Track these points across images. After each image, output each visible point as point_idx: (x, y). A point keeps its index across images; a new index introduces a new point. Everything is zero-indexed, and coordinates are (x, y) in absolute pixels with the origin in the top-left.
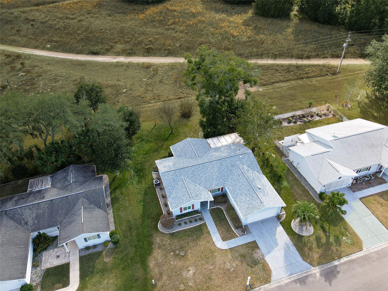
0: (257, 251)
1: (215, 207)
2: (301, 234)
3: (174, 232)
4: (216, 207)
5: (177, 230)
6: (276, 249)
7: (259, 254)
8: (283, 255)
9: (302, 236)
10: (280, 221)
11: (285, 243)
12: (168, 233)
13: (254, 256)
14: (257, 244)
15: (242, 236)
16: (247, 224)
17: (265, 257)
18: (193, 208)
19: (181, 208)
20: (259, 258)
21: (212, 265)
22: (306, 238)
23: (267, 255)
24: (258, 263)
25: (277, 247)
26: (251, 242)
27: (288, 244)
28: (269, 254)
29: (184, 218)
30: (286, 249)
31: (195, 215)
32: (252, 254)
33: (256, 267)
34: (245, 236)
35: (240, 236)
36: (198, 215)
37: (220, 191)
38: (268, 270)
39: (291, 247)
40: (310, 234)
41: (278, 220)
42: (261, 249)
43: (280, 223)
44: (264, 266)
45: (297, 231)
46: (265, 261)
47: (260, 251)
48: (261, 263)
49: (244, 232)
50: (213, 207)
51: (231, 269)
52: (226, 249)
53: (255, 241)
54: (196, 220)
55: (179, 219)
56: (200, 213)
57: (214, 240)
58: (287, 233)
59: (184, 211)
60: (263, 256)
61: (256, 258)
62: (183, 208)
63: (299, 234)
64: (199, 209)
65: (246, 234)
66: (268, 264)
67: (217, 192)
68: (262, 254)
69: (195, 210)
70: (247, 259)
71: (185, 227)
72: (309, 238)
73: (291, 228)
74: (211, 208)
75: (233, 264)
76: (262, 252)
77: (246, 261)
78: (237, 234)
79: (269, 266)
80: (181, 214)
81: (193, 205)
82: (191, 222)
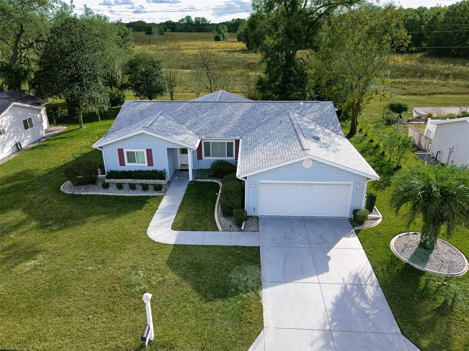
0: (250, 268)
1: (206, 180)
2: (416, 266)
3: (82, 194)
4: (209, 180)
5: (92, 193)
6: (314, 279)
7: (249, 276)
10: (356, 228)
11: (353, 273)
12: (70, 193)
13: (230, 276)
14: (258, 255)
15: (230, 231)
16: (259, 214)
17: (266, 287)
18: (150, 163)
19: (121, 151)
20: (243, 284)
21: (98, 264)
22: (433, 280)
23: (275, 285)
24: (232, 294)
25: (320, 276)
26: (246, 247)
27: (361, 277)
28: (280, 284)
29: (126, 180)
30: (349, 287)
31: (150, 179)
32: (228, 271)
33: (219, 303)
34: (237, 232)
35: (225, 231)
36: (158, 182)
37: (232, 156)
38: (251, 322)
39: (369, 287)
40: (452, 275)
41: (354, 226)
42: (262, 268)
43: (355, 231)
44: (244, 308)
45: (405, 258)
46: (259, 298)
47: (258, 270)
48: (241, 298)
49: (240, 225)
50: (203, 180)
51: (140, 285)
52: (165, 244)
53: (258, 248)
54: (145, 188)
55: (113, 180)
56: (164, 179)
57: (151, 224)
58: (368, 255)
59: (129, 162)
60: (261, 284)
61: (235, 282)
62: (125, 151)
63: (411, 264)
64: (165, 169)
65: (243, 228)
66: (262, 307)
67: (226, 158)
68: (258, 279)
69: (154, 170)
70: (203, 277)
71: (115, 192)
72: (445, 281)
73: (388, 248)
74: (196, 180)
75: (153, 277)
76: (263, 274)
77: (199, 280)
78: (220, 224)
79: (262, 312)
80: (121, 169)
81: (149, 152)
82: (133, 187)
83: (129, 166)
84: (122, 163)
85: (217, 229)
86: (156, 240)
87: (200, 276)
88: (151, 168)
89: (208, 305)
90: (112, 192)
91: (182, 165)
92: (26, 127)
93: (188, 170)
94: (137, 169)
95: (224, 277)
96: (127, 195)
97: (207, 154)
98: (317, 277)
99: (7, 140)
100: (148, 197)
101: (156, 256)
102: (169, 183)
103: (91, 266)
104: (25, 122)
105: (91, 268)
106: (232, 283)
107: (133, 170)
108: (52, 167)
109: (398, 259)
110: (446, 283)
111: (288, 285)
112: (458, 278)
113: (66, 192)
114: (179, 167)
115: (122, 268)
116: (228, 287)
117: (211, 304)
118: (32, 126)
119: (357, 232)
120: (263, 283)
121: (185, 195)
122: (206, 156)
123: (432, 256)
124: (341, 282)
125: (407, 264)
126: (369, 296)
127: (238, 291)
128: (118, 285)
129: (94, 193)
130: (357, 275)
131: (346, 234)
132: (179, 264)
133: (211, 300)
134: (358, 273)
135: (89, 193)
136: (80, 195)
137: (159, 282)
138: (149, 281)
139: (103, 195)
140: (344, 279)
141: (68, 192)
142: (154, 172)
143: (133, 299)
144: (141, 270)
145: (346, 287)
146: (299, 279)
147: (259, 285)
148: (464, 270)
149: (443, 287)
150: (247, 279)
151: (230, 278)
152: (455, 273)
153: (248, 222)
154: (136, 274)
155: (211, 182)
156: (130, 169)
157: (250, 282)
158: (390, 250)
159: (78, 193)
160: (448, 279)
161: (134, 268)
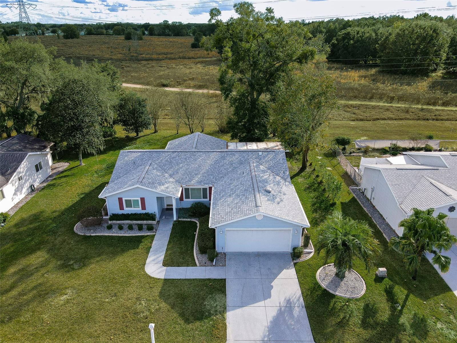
0: (218, 297)
1: (186, 220)
2: (331, 291)
6: (262, 303)
7: (218, 303)
8: (270, 319)
9: (333, 296)
10: (295, 261)
11: (287, 299)
13: (205, 303)
14: (224, 286)
15: (205, 266)
16: (226, 251)
17: (229, 311)
18: (144, 207)
19: (120, 200)
20: (213, 310)
21: (112, 297)
22: (340, 301)
23: (235, 309)
24: (207, 318)
25: (266, 301)
26: (216, 279)
27: (292, 301)
28: (239, 308)
29: (124, 221)
30: (283, 309)
31: (144, 220)
32: (204, 299)
33: (198, 324)
34: (210, 267)
35: (201, 266)
36: (150, 222)
37: (207, 198)
38: (219, 337)
39: (296, 308)
40: (353, 297)
41: (293, 260)
42: (227, 296)
43: (294, 263)
44: (214, 327)
45: (324, 285)
46: (224, 319)
47: (224, 298)
48: (212, 319)
49: (212, 261)
50: (184, 220)
51: (143, 312)
52: (159, 279)
53: (225, 279)
54: (140, 228)
55: (115, 221)
56: (155, 220)
57: (148, 261)
58: (300, 283)
59: (127, 207)
60: (226, 308)
61: (208, 307)
62: (124, 199)
63: (328, 289)
64: (155, 212)
65: (214, 264)
66: (226, 325)
67: (202, 200)
68: (224, 304)
69: (147, 212)
70: (187, 305)
71: (117, 233)
72: (347, 302)
73: (314, 277)
74: (180, 219)
75: (152, 306)
76: (227, 301)
77: (184, 307)
78: (198, 260)
79: (226, 329)
80: (121, 212)
81: (143, 200)
82: (130, 227)
83: (127, 210)
84: (122, 208)
85: (195, 265)
86: (152, 275)
87: (185, 304)
88: (144, 212)
89: (190, 326)
90: (115, 233)
91: (168, 205)
92: (37, 170)
93: (172, 209)
94: (134, 212)
95: (201, 305)
96: (127, 235)
97: (187, 197)
98: (263, 301)
99: (24, 183)
100: (143, 237)
101: (153, 289)
102: (158, 222)
103: (107, 299)
104: (36, 166)
105: (107, 300)
106: (206, 308)
107: (130, 213)
108: (63, 208)
109: (320, 285)
110: (347, 304)
111: (244, 308)
112: (356, 300)
113: (79, 233)
114: (165, 207)
115: (130, 299)
116: (204, 312)
117: (192, 325)
118: (41, 168)
119: (295, 264)
120: (227, 308)
121: (171, 234)
122: (186, 198)
123: (342, 283)
124: (278, 305)
125: (325, 290)
126: (296, 316)
127: (210, 315)
128: (128, 313)
129: (101, 234)
130: (289, 300)
131: (286, 267)
132: (169, 295)
133: (192, 322)
134: (291, 298)
135: (97, 234)
136: (91, 236)
137: (156, 310)
138: (149, 309)
139: (109, 236)
140: (280, 303)
141: (81, 234)
142: (147, 214)
143: (139, 323)
144: (143, 301)
145: (281, 309)
146: (251, 304)
147: (224, 309)
148: (361, 293)
149: (346, 306)
150: (217, 305)
151: (205, 305)
152: (355, 296)
153: (218, 258)
154: (140, 304)
155: (190, 221)
156: (128, 213)
157: (218, 307)
158: (315, 278)
159: (89, 235)
160: (349, 300)
161: (138, 299)
